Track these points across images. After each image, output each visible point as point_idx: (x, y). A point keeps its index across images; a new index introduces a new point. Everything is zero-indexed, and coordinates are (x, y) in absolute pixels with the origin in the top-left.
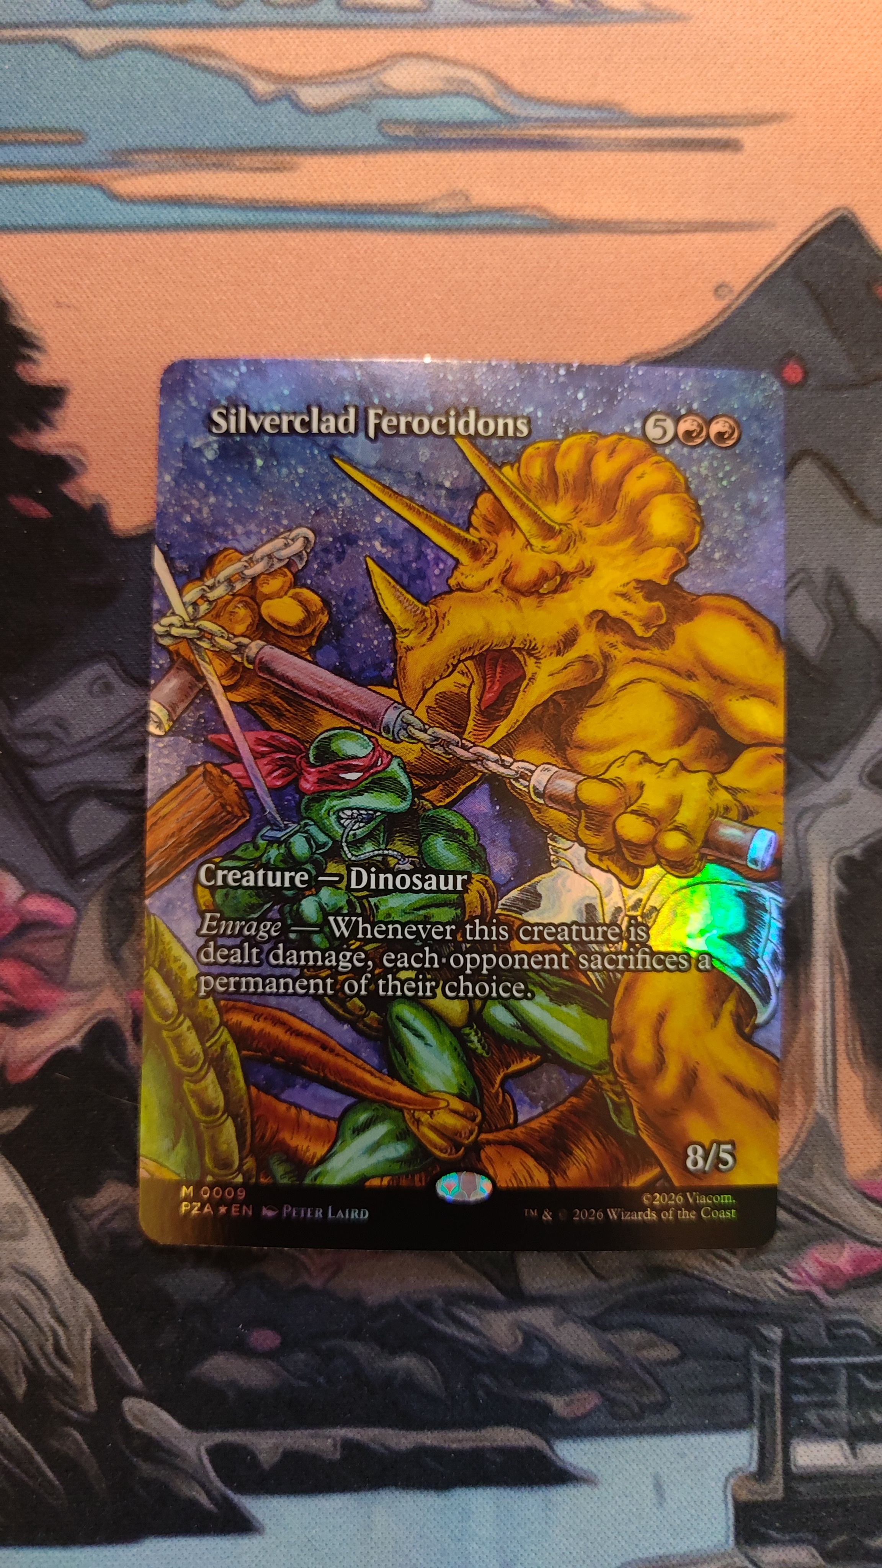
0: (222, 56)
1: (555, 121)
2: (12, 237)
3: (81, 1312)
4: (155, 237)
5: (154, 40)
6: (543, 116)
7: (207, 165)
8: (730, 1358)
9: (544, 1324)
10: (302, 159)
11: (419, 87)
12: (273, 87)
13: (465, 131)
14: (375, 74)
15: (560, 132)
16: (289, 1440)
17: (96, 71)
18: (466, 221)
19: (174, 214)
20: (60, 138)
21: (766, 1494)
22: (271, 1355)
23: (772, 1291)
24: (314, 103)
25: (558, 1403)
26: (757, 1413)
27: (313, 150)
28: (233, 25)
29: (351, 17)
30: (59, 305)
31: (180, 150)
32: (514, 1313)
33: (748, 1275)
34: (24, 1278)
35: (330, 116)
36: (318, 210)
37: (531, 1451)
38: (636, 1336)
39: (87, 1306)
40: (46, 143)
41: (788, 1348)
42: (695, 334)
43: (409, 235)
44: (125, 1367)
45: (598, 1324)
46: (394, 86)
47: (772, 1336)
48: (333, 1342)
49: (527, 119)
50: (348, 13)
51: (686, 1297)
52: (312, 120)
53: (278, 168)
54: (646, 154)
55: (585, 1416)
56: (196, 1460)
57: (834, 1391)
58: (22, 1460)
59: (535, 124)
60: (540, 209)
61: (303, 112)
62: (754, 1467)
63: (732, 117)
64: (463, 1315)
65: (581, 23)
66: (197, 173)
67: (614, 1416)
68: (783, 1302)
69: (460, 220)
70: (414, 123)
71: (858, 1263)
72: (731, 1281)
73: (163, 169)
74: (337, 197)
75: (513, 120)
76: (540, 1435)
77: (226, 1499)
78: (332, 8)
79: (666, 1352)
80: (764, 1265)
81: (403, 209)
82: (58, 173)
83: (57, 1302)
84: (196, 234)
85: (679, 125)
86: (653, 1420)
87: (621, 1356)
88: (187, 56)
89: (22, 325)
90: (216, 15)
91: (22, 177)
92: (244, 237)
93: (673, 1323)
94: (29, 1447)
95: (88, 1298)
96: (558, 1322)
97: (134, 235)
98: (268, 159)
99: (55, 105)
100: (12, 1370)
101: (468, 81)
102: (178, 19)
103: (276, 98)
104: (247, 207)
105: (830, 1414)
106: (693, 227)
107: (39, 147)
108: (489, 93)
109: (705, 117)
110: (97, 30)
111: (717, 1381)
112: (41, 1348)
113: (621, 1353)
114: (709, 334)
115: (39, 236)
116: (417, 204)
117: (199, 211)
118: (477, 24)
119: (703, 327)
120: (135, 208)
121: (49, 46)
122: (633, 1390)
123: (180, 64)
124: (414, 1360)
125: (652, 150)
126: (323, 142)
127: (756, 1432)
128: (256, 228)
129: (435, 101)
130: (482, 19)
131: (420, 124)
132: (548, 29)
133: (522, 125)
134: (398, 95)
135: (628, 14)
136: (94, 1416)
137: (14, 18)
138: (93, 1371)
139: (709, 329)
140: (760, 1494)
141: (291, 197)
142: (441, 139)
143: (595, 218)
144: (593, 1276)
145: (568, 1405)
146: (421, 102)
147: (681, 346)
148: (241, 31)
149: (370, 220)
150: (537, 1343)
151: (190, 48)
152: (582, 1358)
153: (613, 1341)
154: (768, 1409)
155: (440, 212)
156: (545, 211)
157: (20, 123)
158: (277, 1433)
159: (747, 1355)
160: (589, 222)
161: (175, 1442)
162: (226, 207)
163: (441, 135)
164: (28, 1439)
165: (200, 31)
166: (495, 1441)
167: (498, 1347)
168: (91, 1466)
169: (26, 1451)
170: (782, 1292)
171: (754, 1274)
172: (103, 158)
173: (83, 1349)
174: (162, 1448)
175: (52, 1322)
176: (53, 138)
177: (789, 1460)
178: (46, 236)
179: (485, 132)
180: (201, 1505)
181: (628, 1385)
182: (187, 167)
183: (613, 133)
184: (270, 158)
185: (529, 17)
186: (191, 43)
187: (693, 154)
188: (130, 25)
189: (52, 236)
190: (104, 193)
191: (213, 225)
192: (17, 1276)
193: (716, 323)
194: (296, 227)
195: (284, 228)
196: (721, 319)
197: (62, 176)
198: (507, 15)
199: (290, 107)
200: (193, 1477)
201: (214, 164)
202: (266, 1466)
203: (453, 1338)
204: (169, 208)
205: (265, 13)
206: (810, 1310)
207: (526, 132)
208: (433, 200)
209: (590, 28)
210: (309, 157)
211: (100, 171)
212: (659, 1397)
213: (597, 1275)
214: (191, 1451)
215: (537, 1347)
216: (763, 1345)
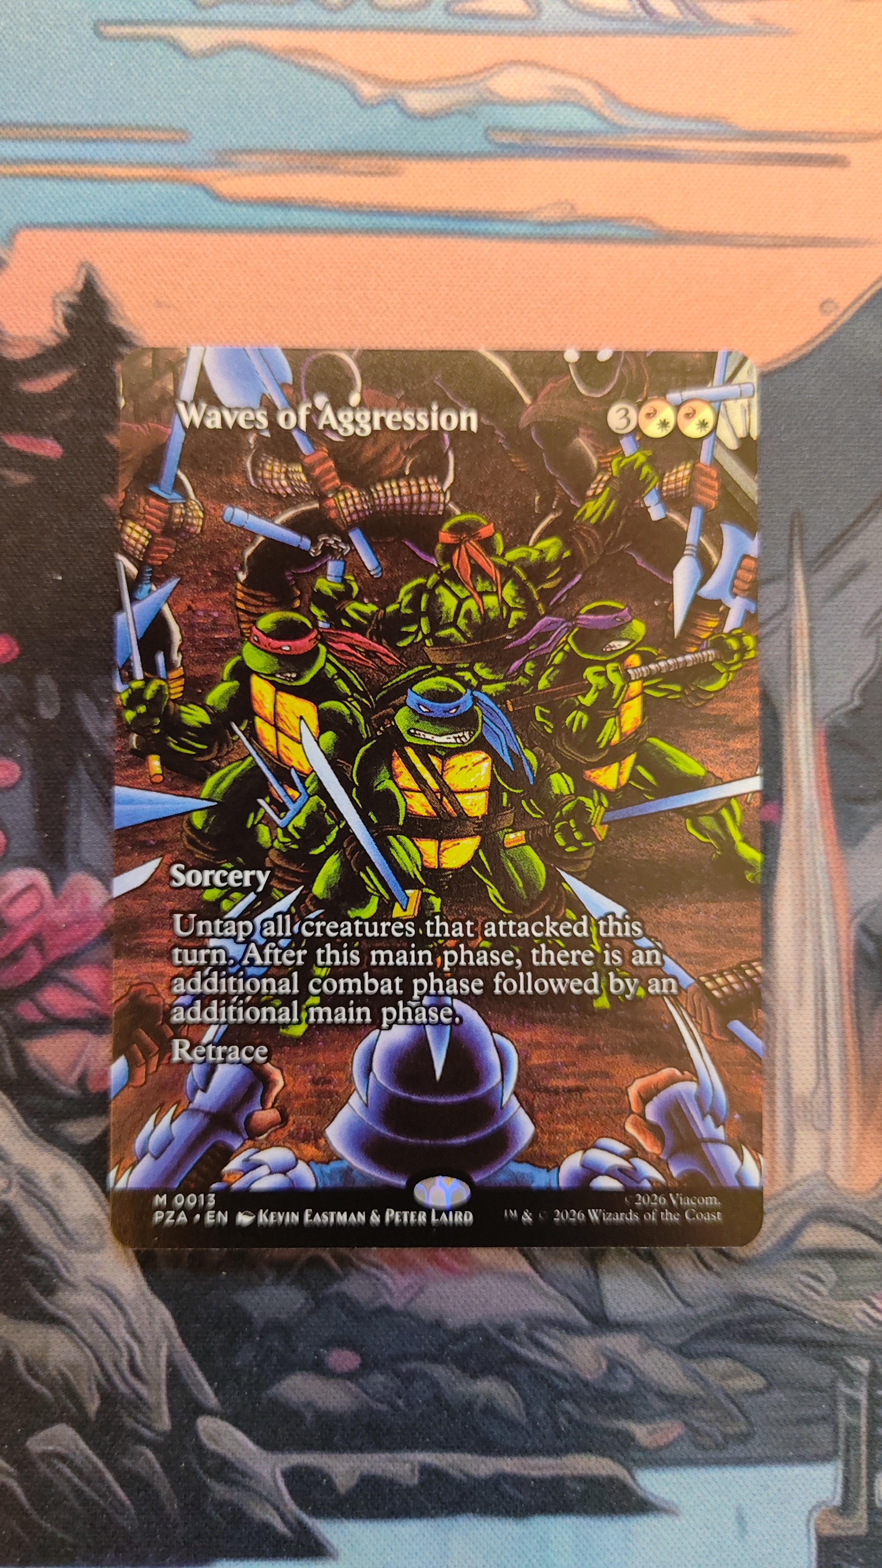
0: (329, 59)
1: (662, 133)
2: (113, 234)
3: (157, 1328)
4: (257, 238)
5: (260, 41)
6: (650, 127)
7: (312, 168)
8: (817, 1389)
9: (628, 1351)
10: (407, 164)
11: (526, 95)
12: (379, 91)
13: (571, 140)
14: (482, 81)
15: (667, 144)
16: (366, 1464)
17: (201, 71)
18: (571, 230)
19: (278, 216)
20: (163, 136)
21: (849, 1529)
22: (350, 1376)
23: (861, 1322)
24: (420, 108)
25: (640, 1432)
26: (842, 1446)
27: (419, 155)
28: (339, 28)
29: (458, 23)
30: (159, 304)
31: (284, 152)
32: (597, 1339)
33: (836, 1306)
34: (99, 1292)
35: (436, 121)
36: (422, 216)
37: (612, 1480)
38: (722, 1365)
39: (163, 1322)
40: (149, 141)
41: (875, 1380)
42: (800, 349)
43: (513, 243)
44: (202, 1385)
45: (682, 1351)
46: (501, 93)
47: (860, 1367)
48: (413, 1365)
49: (635, 130)
50: (456, 19)
51: (773, 1326)
52: (418, 125)
53: (383, 173)
54: (753, 168)
55: (668, 1446)
56: (272, 1483)
58: (93, 1478)
59: (642, 135)
60: (645, 220)
61: (409, 117)
62: (838, 1501)
63: (840, 133)
64: (546, 1340)
65: (689, 35)
66: (301, 176)
67: (697, 1445)
68: (871, 1333)
69: (565, 229)
70: (520, 131)
72: (819, 1311)
73: (267, 171)
74: (441, 202)
75: (620, 130)
76: (622, 1464)
77: (300, 1523)
78: (440, 13)
79: (751, 1382)
80: (852, 1295)
81: (508, 217)
82: (161, 172)
83: (134, 1318)
84: (298, 237)
85: (786, 140)
86: (737, 1450)
87: (706, 1385)
88: (293, 58)
89: (121, 324)
90: (324, 17)
91: (124, 175)
92: (346, 241)
93: (759, 1352)
94: (100, 1465)
95: (164, 1313)
96: (644, 1349)
97: (237, 236)
98: (373, 163)
99: (158, 104)
100: (85, 1386)
101: (576, 90)
102: (284, 21)
103: (382, 102)
104: (351, 211)
106: (799, 242)
107: (142, 145)
108: (596, 103)
109: (813, 132)
110: (203, 30)
111: (803, 1412)
112: (116, 1365)
113: (706, 1383)
114: (813, 350)
115: (140, 234)
116: (521, 212)
117: (303, 214)
118: (585, 33)
119: (808, 343)
120: (238, 209)
121: (154, 44)
122: (717, 1419)
123: (286, 65)
124: (495, 1385)
125: (759, 164)
126: (428, 148)
127: (840, 1465)
128: (360, 232)
129: (542, 108)
130: (590, 28)
131: (527, 131)
132: (656, 40)
133: (629, 135)
134: (507, 103)
135: (738, 27)
136: (168, 1436)
137: (120, 16)
138: (169, 1389)
139: (814, 345)
140: (843, 1529)
141: (396, 202)
142: (547, 148)
143: (701, 230)
144: (679, 1304)
145: (650, 1433)
146: (528, 109)
147: (786, 361)
148: (348, 34)
149: (473, 226)
150: (620, 1370)
151: (296, 49)
152: (666, 1387)
153: (698, 1369)
154: (853, 1442)
155: (545, 220)
156: (651, 222)
157: (123, 121)
158: (354, 1456)
159: (833, 1386)
160: (695, 234)
161: (250, 1463)
162: (330, 210)
163: (547, 144)
164: (101, 1456)
165: (307, 33)
166: (575, 1469)
167: (581, 1374)
168: (163, 1486)
169: (96, 1470)
170: (871, 1323)
171: (843, 1304)
172: (206, 158)
173: (159, 1366)
174: (237, 1470)
175: (128, 1337)
176: (156, 136)
177: (873, 1495)
178: (147, 235)
179: (591, 141)
180: (274, 1528)
181: (711, 1415)
182: (291, 169)
183: (720, 146)
184: (375, 162)
185: (637, 28)
186: (297, 45)
187: (800, 169)
188: (236, 25)
189: (154, 235)
190: (207, 192)
191: (316, 228)
192: (93, 1288)
193: (821, 339)
194: (400, 232)
195: (387, 233)
196: (826, 335)
197: (165, 175)
198: (615, 25)
199: (396, 112)
200: (268, 1500)
201: (318, 167)
202: (342, 1490)
203: (536, 1364)
204: (272, 210)
205: (373, 17)
207: (632, 142)
208: (539, 208)
209: (699, 39)
210: (414, 163)
211: (203, 171)
212: (744, 1428)
213: (683, 1302)
214: (266, 1473)
215: (621, 1373)
216: (850, 1376)
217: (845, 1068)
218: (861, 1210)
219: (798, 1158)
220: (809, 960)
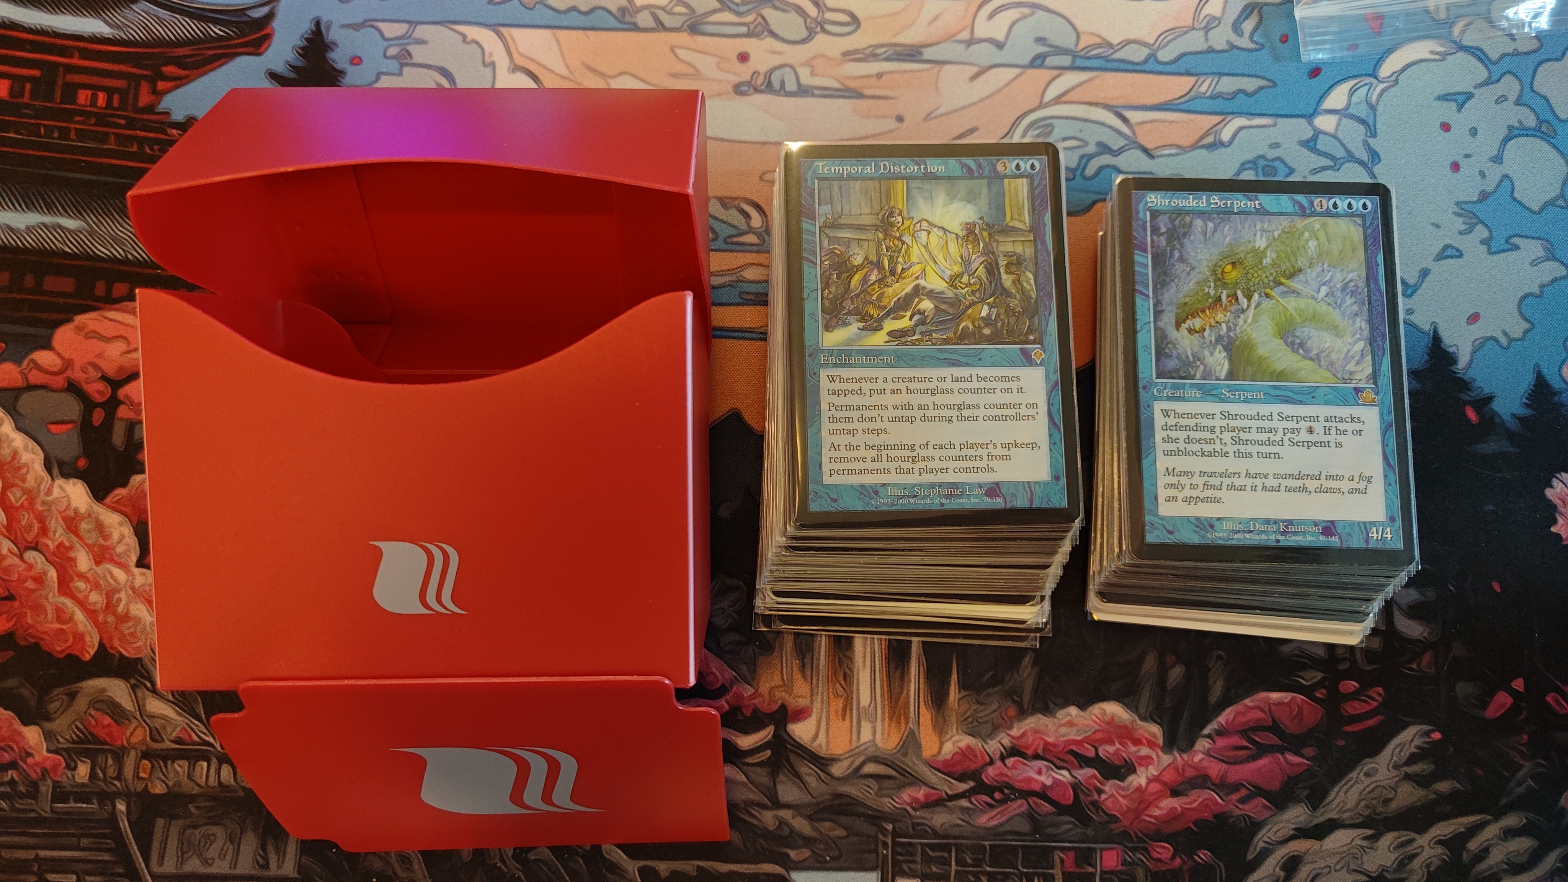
8: (869, 837)
9: (788, 817)
14: (738, 272)
16: (674, 865)
23: (888, 807)
25: (792, 854)
26: (880, 863)
29: (730, 247)
32: (775, 812)
33: (878, 800)
37: (780, 875)
38: (828, 824)
41: (895, 834)
45: (810, 818)
47: (888, 828)
55: (804, 860)
56: (633, 873)
57: (915, 855)
58: (554, 872)
64: (752, 811)
67: (818, 861)
68: (893, 813)
70: (754, 292)
71: (927, 796)
72: (870, 802)
76: (784, 868)
79: (840, 832)
80: (885, 795)
86: (835, 864)
87: (820, 833)
93: (844, 819)
94: (559, 865)
96: (794, 817)
105: (913, 866)
111: (863, 847)
122: (826, 849)
126: (715, 300)
127: (879, 873)
131: (757, 294)
134: (748, 280)
136: (589, 850)
144: (808, 795)
145: (797, 855)
150: (784, 825)
152: (804, 834)
153: (818, 826)
154: (885, 862)
158: (669, 861)
159: (877, 836)
161: (624, 865)
166: (764, 869)
167: (767, 827)
168: (586, 875)
169: (557, 867)
170: (893, 808)
171: (881, 799)
174: (617, 868)
181: (823, 847)
203: (748, 822)
206: (905, 817)
212: (837, 853)
213: (812, 796)
214: (630, 868)
215: (785, 827)
216: (884, 832)
217: (882, 695)
218: (889, 758)
219: (862, 733)
220: (868, 648)
